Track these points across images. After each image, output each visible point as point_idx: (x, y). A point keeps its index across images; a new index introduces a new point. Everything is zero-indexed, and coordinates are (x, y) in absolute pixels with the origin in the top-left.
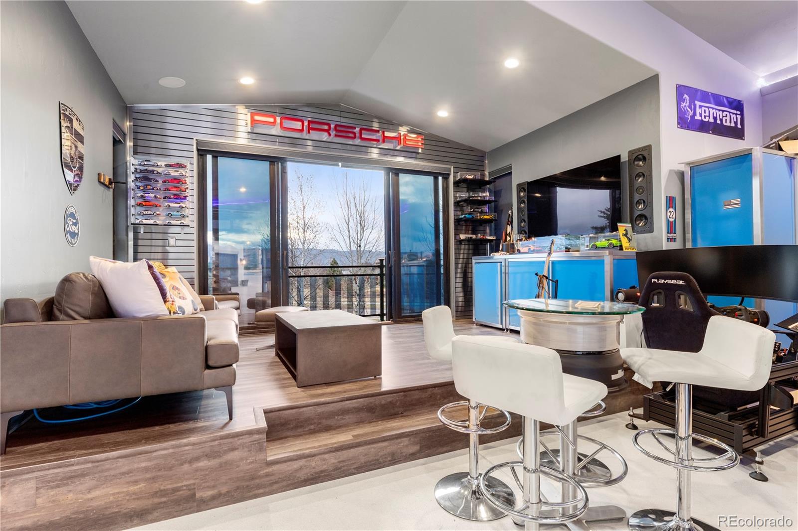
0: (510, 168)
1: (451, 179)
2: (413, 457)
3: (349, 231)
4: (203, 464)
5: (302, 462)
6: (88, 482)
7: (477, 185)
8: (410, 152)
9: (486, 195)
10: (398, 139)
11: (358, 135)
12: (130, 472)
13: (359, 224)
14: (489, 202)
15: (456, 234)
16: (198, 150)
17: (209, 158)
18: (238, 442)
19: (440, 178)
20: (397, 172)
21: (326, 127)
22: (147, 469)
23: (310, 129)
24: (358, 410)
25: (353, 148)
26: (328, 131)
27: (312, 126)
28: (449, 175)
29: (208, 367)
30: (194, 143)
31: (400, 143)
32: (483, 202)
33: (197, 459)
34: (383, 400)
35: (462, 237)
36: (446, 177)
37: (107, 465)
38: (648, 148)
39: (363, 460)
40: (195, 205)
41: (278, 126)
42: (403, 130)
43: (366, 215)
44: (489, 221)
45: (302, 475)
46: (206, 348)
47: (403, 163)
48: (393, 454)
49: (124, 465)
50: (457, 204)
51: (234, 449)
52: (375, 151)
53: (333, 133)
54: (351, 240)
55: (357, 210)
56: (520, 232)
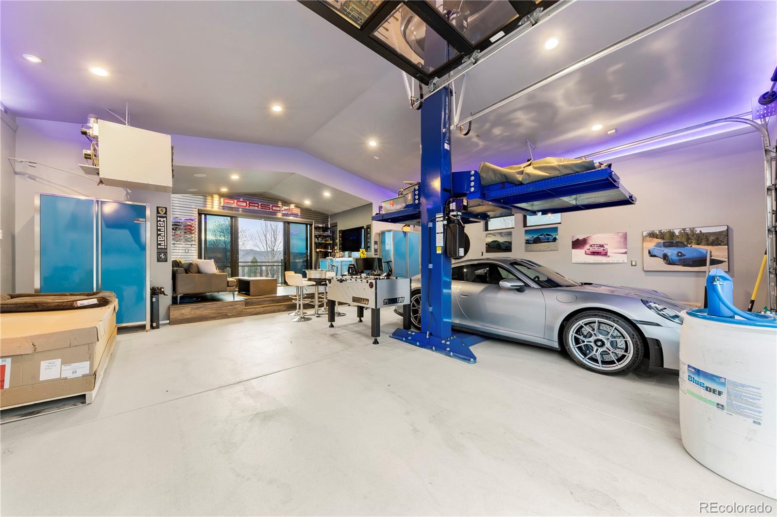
0: (336, 223)
1: (313, 225)
2: (284, 311)
3: (266, 241)
4: (229, 307)
5: (254, 309)
6: (202, 309)
7: (325, 229)
8: (296, 215)
9: (329, 233)
10: (289, 210)
11: (271, 208)
12: (212, 308)
13: (273, 237)
14: (330, 236)
15: (315, 249)
16: (198, 213)
17: (203, 216)
18: (238, 303)
19: (309, 225)
20: (289, 223)
21: (257, 205)
22: (216, 308)
23: (250, 206)
24: (269, 301)
25: (269, 213)
26: (258, 206)
27: (251, 204)
28: (312, 224)
29: (228, 286)
30: (197, 210)
31: (289, 212)
32: (328, 236)
33: (228, 306)
34: (277, 298)
35: (318, 250)
36: (311, 225)
37: (207, 306)
38: (370, 225)
39: (270, 310)
40: (197, 236)
41: (235, 204)
42: (292, 206)
43: (278, 232)
44: (330, 244)
45: (254, 312)
46: (228, 282)
47: (293, 220)
48: (279, 309)
49: (211, 306)
50: (316, 236)
51: (237, 305)
52: (280, 214)
53: (260, 207)
54: (268, 246)
55: (272, 228)
56: (340, 250)
